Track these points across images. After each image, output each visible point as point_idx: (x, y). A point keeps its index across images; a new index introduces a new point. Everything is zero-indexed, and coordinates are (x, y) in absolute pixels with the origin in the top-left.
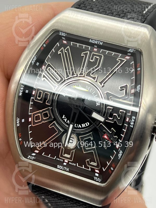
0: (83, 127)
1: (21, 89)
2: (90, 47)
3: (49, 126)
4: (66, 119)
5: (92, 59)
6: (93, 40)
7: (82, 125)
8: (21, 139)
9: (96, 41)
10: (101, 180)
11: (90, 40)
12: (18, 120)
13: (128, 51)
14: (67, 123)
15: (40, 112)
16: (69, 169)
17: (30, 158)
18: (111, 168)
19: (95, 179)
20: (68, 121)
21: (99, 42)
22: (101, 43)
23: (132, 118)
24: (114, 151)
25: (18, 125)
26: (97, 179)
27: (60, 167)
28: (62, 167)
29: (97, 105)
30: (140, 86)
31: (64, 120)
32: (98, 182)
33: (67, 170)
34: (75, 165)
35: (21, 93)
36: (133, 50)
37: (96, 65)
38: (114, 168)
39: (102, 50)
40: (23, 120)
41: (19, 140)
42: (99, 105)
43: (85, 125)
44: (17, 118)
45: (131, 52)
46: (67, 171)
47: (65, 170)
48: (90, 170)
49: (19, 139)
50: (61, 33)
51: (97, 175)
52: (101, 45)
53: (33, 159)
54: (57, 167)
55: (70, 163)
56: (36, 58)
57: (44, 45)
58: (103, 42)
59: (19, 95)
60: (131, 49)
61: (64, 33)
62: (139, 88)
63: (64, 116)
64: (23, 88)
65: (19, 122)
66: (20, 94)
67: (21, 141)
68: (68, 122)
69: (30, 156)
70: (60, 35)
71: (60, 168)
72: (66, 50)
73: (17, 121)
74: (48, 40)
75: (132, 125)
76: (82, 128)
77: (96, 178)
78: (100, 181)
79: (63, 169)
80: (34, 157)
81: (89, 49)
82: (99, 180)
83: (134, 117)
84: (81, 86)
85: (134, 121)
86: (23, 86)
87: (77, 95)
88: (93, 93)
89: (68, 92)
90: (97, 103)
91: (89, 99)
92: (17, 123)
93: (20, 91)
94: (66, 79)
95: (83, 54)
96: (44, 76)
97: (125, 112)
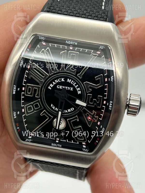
0: (69, 111)
2: (66, 47)
3: (41, 114)
4: (54, 107)
5: (70, 56)
6: (69, 41)
7: (68, 110)
8: (19, 128)
9: (71, 42)
11: (67, 41)
13: (99, 48)
14: (55, 110)
15: (31, 104)
16: (62, 146)
17: (28, 141)
18: (96, 141)
20: (56, 108)
21: (74, 42)
22: (76, 43)
24: (96, 127)
25: (15, 117)
28: (56, 144)
29: (78, 94)
31: (52, 108)
32: (86, 152)
34: (65, 141)
35: (15, 92)
36: (103, 47)
38: (98, 141)
39: (76, 48)
40: (18, 113)
41: (17, 129)
42: (80, 93)
43: (71, 110)
44: (14, 112)
45: (101, 48)
46: (60, 147)
47: (58, 146)
48: (78, 143)
50: (40, 38)
51: (84, 146)
52: (76, 44)
53: (30, 141)
54: (51, 145)
55: (61, 140)
56: (23, 61)
57: (28, 49)
58: (77, 42)
59: (13, 94)
60: (101, 46)
61: (43, 37)
62: (113, 78)
63: (52, 105)
64: (15, 88)
66: (13, 92)
67: (19, 129)
68: (56, 109)
69: (27, 140)
70: (40, 39)
71: (54, 145)
74: (30, 45)
75: (110, 108)
76: (68, 113)
77: (84, 149)
78: (87, 151)
80: (31, 140)
81: (66, 48)
83: (111, 102)
84: (64, 79)
85: (111, 105)
86: (16, 86)
87: (61, 87)
88: (74, 85)
89: (53, 85)
90: (78, 92)
91: (72, 89)
92: (14, 115)
93: (14, 90)
94: (50, 75)
95: (61, 53)
96: (31, 75)
97: (102, 97)
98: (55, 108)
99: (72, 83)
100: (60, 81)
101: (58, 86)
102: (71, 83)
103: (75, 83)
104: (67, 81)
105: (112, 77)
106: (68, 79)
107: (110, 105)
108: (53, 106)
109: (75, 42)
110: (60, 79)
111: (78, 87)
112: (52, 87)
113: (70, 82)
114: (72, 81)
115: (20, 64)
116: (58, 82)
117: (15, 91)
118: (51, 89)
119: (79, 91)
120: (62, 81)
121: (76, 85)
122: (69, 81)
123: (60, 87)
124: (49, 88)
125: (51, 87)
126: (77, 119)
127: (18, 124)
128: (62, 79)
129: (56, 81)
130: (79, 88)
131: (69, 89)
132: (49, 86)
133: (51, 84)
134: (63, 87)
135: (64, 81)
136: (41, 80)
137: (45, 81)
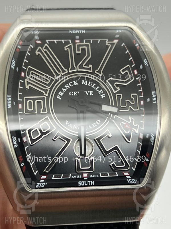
1: (8, 100)
2: (70, 40)
3: (53, 138)
4: (71, 124)
5: (79, 50)
6: (73, 31)
7: (93, 125)
8: (23, 164)
9: (77, 31)
10: (136, 181)
11: (70, 31)
12: (15, 139)
13: (116, 32)
14: (73, 128)
15: (37, 125)
16: (94, 182)
17: (40, 187)
18: (146, 159)
19: (129, 183)
20: (74, 126)
23: (153, 93)
24: (139, 142)
25: (16, 146)
26: (132, 180)
27: (83, 183)
28: (85, 182)
29: (102, 98)
30: (146, 59)
31: (68, 126)
32: (133, 184)
33: (92, 184)
34: (97, 176)
35: (11, 105)
36: (121, 30)
37: (86, 55)
38: (149, 157)
39: (84, 40)
40: (19, 140)
41: (21, 167)
42: (105, 96)
43: (96, 124)
44: (13, 137)
45: (119, 32)
46: (92, 186)
47: (89, 184)
48: (118, 175)
49: (20, 165)
50: (32, 32)
51: (128, 177)
54: (78, 184)
55: (91, 176)
57: (18, 46)
58: (85, 30)
59: (8, 108)
62: (147, 62)
63: (67, 121)
64: (10, 98)
65: (16, 141)
66: (8, 106)
67: (24, 167)
69: (39, 184)
71: (82, 185)
72: (45, 48)
73: (14, 141)
74: (21, 41)
77: (130, 180)
78: (135, 183)
79: (87, 185)
80: (44, 183)
81: (71, 42)
82: (134, 181)
83: (153, 92)
84: (77, 82)
85: (155, 96)
86: (10, 96)
87: (75, 94)
88: (93, 87)
89: (63, 93)
90: (101, 96)
91: (91, 93)
92: (14, 143)
93: (8, 103)
94: (57, 78)
95: (66, 48)
96: (28, 83)
97: (137, 95)
99: (90, 85)
100: (72, 85)
101: (71, 93)
103: (94, 84)
104: (82, 84)
105: (145, 60)
106: (83, 81)
107: (153, 97)
108: (69, 123)
109: (82, 30)
110: (72, 82)
111: (99, 89)
112: (62, 95)
113: (86, 84)
114: (90, 82)
115: (11, 65)
116: (69, 87)
117: (11, 103)
118: (61, 98)
119: (102, 94)
120: (75, 85)
121: (96, 86)
123: (73, 93)
124: (58, 98)
125: (60, 95)
126: (109, 134)
127: (21, 158)
129: (66, 86)
130: (101, 90)
131: (87, 94)
132: (58, 96)
133: (60, 92)
134: (77, 93)
135: (77, 84)
136: (45, 87)
137: (51, 89)
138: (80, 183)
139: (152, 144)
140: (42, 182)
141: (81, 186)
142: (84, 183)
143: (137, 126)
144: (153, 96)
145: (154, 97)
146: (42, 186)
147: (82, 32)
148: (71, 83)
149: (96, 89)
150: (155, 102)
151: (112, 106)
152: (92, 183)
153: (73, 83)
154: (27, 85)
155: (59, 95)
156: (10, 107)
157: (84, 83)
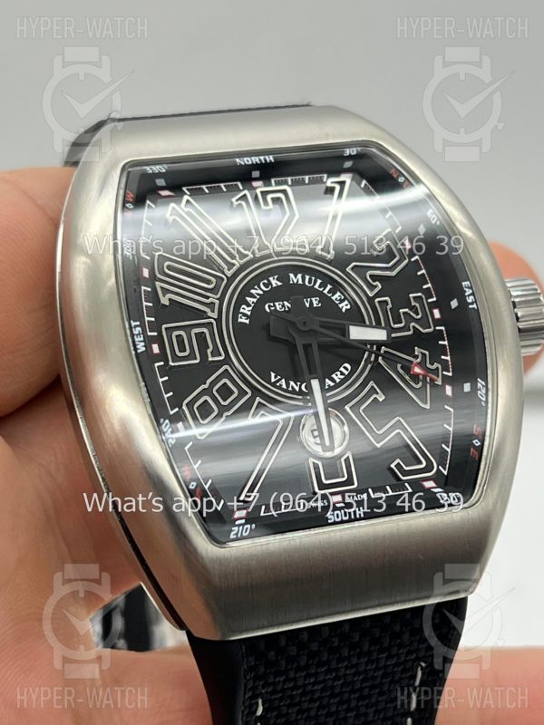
0: (338, 381)
1: (136, 332)
2: (239, 183)
3: (250, 417)
4: (283, 380)
5: (266, 204)
6: (246, 159)
7: (334, 376)
8: (195, 484)
9: (253, 158)
10: (459, 496)
11: (237, 159)
12: (166, 425)
13: (344, 155)
14: (290, 389)
15: (203, 390)
16: (363, 510)
17: (239, 535)
18: (474, 442)
19: (442, 502)
20: (292, 383)
21: (262, 157)
22: (269, 158)
23: (464, 286)
24: (446, 407)
26: (448, 496)
27: (338, 517)
28: (343, 512)
29: (344, 310)
30: (431, 210)
31: (278, 384)
32: (452, 505)
33: (360, 515)
34: (364, 497)
35: (143, 344)
37: (285, 213)
38: (480, 437)
39: (273, 180)
41: (189, 491)
42: (349, 307)
43: (342, 373)
44: (162, 420)
45: (352, 154)
46: (360, 519)
47: (353, 517)
48: (410, 490)
49: (187, 486)
50: (149, 169)
52: (273, 161)
53: (248, 533)
54: (326, 519)
57: (127, 205)
59: (139, 351)
60: (349, 149)
61: (158, 167)
62: (434, 216)
63: (273, 375)
64: (139, 329)
65: (170, 430)
66: (138, 347)
68: (292, 387)
69: (235, 529)
70: (150, 172)
71: (337, 520)
72: (186, 206)
73: (165, 430)
75: (472, 303)
76: (338, 385)
78: (456, 501)
79: (347, 518)
80: (249, 526)
81: (241, 188)
83: (465, 283)
84: (277, 279)
85: (471, 291)
86: (138, 323)
87: (278, 307)
88: (316, 287)
89: (250, 308)
90: (340, 306)
91: (315, 302)
92: (167, 435)
93: (136, 339)
94: (229, 273)
95: (237, 200)
96: (165, 291)
97: (423, 297)
98: (288, 385)
99: (310, 282)
100: (267, 287)
101: (269, 306)
102: (307, 283)
104: (291, 282)
105: (429, 212)
106: (292, 275)
107: (466, 294)
108: (279, 377)
109: (264, 155)
110: (266, 281)
111: (333, 292)
112: (249, 313)
113: (300, 282)
114: (307, 277)
116: (261, 292)
118: (247, 322)
119: (342, 301)
120: (274, 285)
121: (323, 285)
122: (296, 279)
123: (274, 306)
124: (240, 320)
125: (244, 315)
126: (377, 393)
127: (188, 470)
128: (271, 279)
129: (253, 291)
131: (307, 305)
132: (240, 315)
133: (244, 306)
134: (284, 304)
135: (279, 284)
136: (208, 298)
137: (221, 300)
138: (332, 517)
139: (483, 404)
140: (243, 525)
141: (335, 523)
142: (341, 515)
143: (437, 368)
144: (465, 291)
145: (469, 296)
146: (244, 534)
147: (265, 160)
148: (264, 284)
149: (326, 292)
150: (475, 306)
151: (371, 326)
152: (358, 513)
153: (269, 281)
154: (164, 296)
155: (241, 313)
156: (144, 349)
157: (295, 281)
